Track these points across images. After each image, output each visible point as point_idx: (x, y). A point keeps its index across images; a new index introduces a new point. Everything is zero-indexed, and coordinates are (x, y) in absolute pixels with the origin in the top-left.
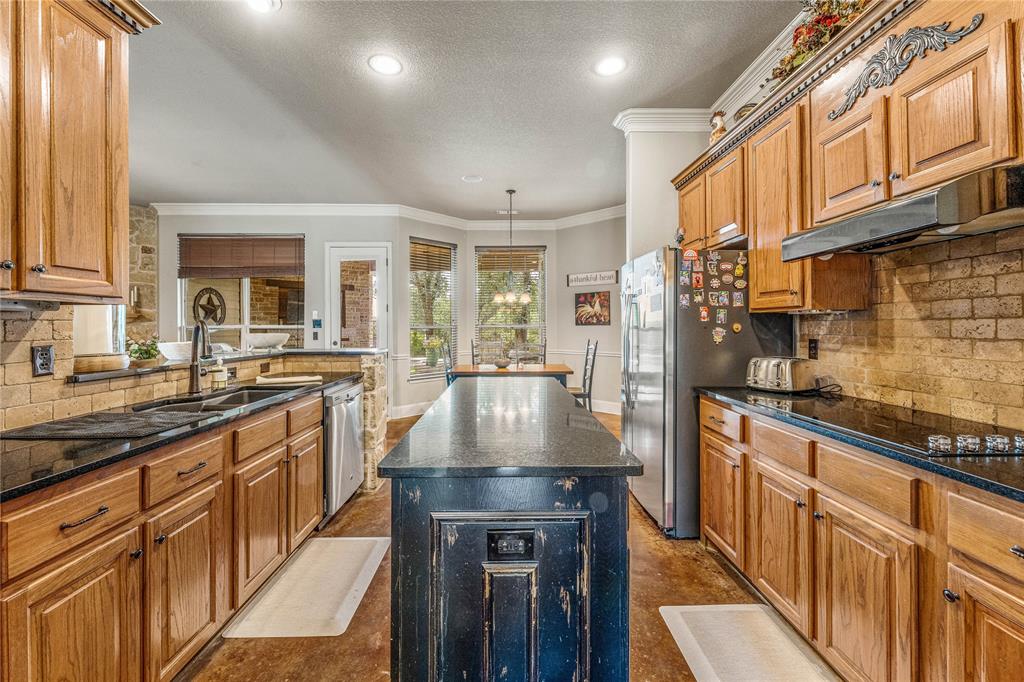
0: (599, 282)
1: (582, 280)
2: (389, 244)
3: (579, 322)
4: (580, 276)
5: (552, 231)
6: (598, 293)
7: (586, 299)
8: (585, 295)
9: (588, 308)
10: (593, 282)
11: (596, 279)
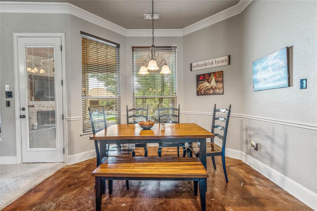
0: (214, 65)
1: (202, 65)
2: (63, 35)
3: (199, 93)
4: (200, 63)
5: (180, 37)
6: (214, 73)
7: (204, 77)
8: (204, 75)
9: (206, 84)
10: (209, 66)
11: (212, 63)
